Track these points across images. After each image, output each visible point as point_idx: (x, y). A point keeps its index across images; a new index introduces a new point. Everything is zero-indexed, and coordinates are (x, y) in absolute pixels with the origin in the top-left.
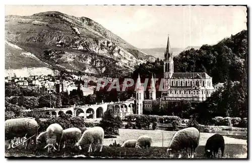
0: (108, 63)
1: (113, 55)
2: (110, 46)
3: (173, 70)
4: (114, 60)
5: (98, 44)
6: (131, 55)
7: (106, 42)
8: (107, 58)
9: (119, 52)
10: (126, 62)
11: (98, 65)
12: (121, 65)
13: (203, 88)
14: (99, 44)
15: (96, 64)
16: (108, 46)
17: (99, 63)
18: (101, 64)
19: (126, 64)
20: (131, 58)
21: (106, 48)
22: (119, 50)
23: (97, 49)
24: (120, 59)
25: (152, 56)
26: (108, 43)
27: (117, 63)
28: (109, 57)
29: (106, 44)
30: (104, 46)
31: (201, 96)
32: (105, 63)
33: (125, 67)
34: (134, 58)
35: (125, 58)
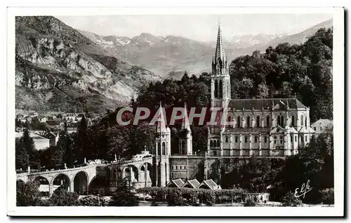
0: (57, 84)
1: (66, 67)
2: (60, 50)
3: (229, 95)
4: (69, 77)
5: (35, 47)
6: (101, 67)
7: (52, 41)
8: (55, 74)
9: (77, 62)
10: (92, 80)
11: (38, 86)
12: (83, 86)
13: (293, 130)
14: (39, 46)
15: (32, 85)
16: (55, 49)
17: (39, 83)
18: (43, 84)
19: (92, 85)
20: (103, 72)
21: (52, 55)
22: (79, 57)
23: (34, 56)
24: (80, 75)
25: (142, 70)
26: (56, 43)
27: (75, 84)
28: (59, 70)
29: (51, 46)
30: (47, 49)
31: (288, 145)
32: (51, 82)
33: (89, 89)
34: (108, 73)
35: (90, 74)
